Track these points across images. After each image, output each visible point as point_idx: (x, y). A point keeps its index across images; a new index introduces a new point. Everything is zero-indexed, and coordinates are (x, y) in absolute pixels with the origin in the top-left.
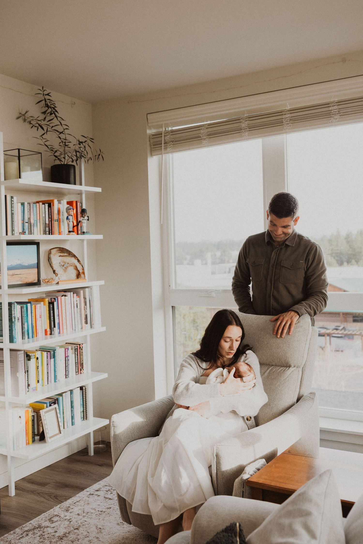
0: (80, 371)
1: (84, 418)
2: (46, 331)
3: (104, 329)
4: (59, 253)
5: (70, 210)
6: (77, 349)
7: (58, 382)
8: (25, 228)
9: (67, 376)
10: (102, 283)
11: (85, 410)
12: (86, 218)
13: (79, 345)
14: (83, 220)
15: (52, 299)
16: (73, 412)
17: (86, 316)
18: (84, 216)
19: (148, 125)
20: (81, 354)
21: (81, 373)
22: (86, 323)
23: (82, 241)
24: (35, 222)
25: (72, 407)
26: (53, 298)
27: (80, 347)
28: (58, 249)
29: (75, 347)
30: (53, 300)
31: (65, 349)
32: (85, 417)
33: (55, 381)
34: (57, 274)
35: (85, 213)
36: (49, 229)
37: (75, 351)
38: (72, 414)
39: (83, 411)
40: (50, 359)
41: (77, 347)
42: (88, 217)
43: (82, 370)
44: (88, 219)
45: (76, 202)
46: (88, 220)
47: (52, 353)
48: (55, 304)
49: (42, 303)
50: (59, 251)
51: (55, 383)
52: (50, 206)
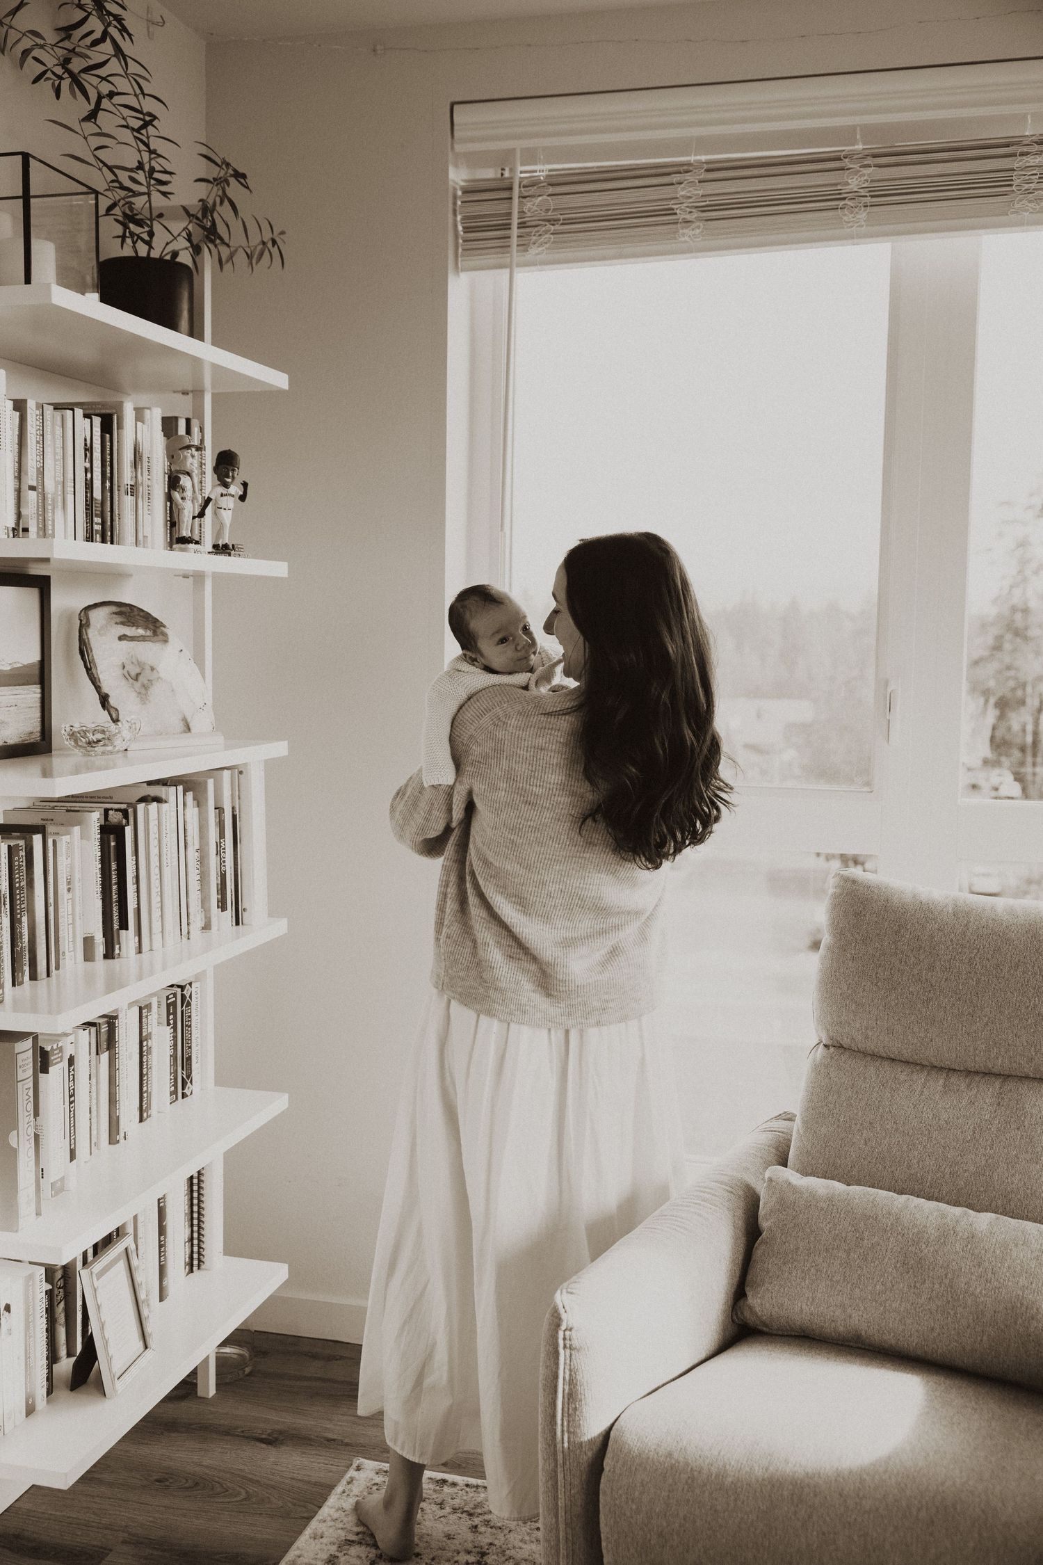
0: (183, 1089)
1: (191, 1265)
2: (88, 942)
3: (280, 927)
4: (116, 623)
5: (188, 453)
6: (174, 1004)
7: (122, 1141)
8: (24, 511)
9: (145, 1115)
10: (280, 749)
11: (195, 1235)
12: (235, 489)
13: (179, 990)
14: (222, 495)
15: (111, 812)
16: (165, 1251)
17: (223, 876)
18: (229, 480)
19: (452, 148)
20: (186, 1025)
21: (184, 1096)
22: (222, 906)
23: (198, 578)
24: (60, 487)
25: (162, 1230)
26: (117, 810)
27: (183, 997)
28: (114, 609)
29: (168, 998)
30: (115, 817)
31: (140, 1008)
32: (195, 1261)
33: (113, 1141)
34: (117, 710)
35: (233, 470)
36: (103, 524)
37: (168, 1014)
38: (162, 1259)
39: (191, 1239)
40: (97, 1054)
41: (175, 995)
42: (245, 485)
43: (189, 1084)
44: (241, 493)
45: (188, 421)
46: (243, 498)
47: (104, 1029)
48: (129, 831)
49: (76, 829)
50: (119, 619)
51: (112, 1147)
52: (107, 427)
